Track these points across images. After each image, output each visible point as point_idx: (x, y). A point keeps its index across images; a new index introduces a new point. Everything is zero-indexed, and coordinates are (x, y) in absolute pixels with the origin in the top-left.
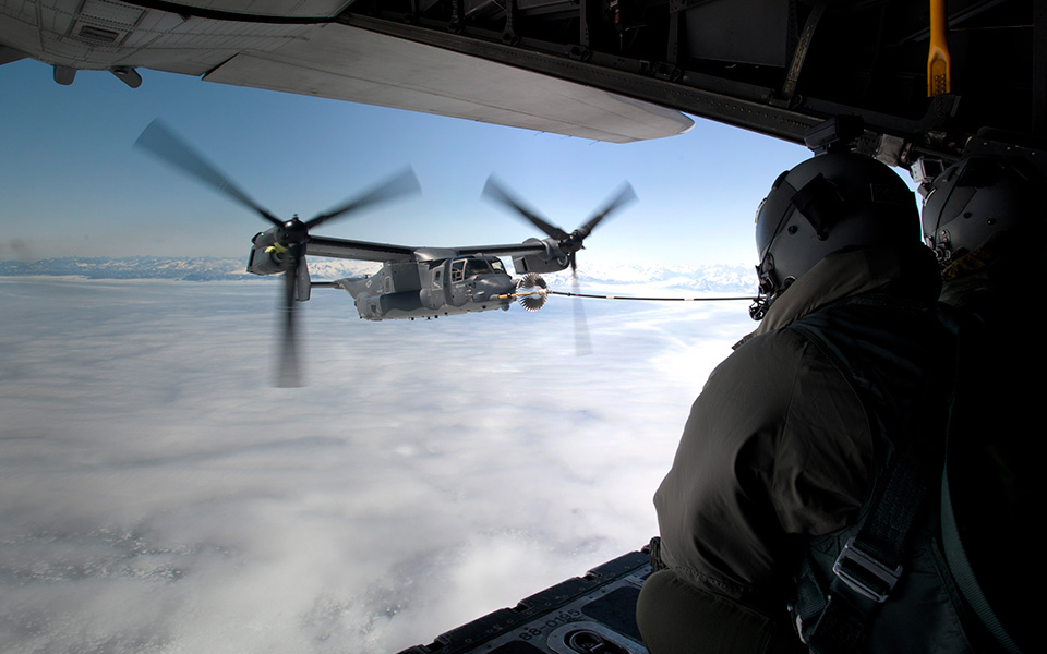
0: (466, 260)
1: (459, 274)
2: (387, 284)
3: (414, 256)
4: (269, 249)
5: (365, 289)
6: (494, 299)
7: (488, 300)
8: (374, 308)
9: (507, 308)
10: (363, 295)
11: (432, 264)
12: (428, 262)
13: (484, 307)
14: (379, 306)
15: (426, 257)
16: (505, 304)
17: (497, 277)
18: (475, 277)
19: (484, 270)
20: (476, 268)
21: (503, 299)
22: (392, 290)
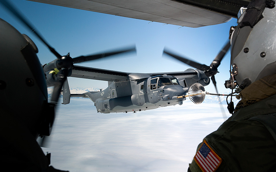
0: (158, 78)
1: (154, 86)
2: (113, 94)
3: (128, 77)
4: (52, 72)
5: (101, 97)
6: (175, 99)
7: (171, 99)
8: (106, 106)
9: (181, 103)
10: (99, 100)
11: (139, 81)
12: (136, 80)
13: (169, 103)
14: (109, 105)
15: (135, 78)
16: (180, 101)
17: (176, 87)
18: (163, 87)
19: (168, 83)
20: (164, 82)
21: (180, 98)
22: (116, 96)
